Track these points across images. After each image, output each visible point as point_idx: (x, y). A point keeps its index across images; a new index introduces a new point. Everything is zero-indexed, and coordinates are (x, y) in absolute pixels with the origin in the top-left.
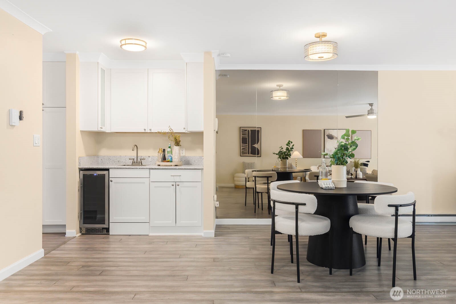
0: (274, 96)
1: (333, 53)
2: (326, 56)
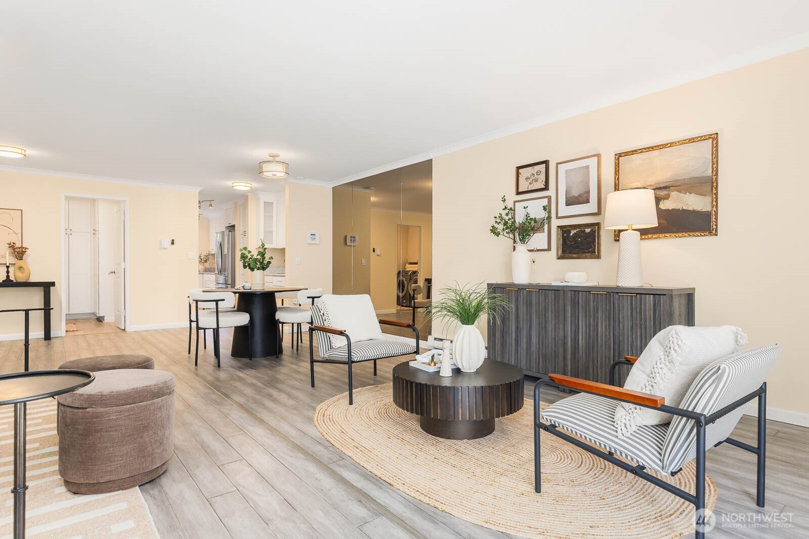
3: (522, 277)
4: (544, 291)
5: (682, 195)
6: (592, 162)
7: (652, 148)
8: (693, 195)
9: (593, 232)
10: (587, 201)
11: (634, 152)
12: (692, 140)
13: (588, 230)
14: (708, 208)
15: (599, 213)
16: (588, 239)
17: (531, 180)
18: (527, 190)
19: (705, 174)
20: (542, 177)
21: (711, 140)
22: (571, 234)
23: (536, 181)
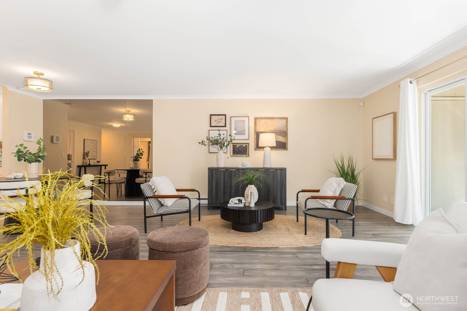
0: (124, 117)
1: (49, 88)
2: (44, 89)
3: (222, 164)
4: (238, 170)
5: (278, 136)
6: (246, 119)
7: (268, 118)
8: (281, 136)
9: (246, 146)
10: (244, 134)
11: (261, 118)
12: (280, 118)
13: (244, 145)
14: (285, 141)
15: (248, 139)
16: (244, 149)
17: (217, 122)
18: (215, 126)
19: (284, 130)
20: (224, 121)
21: (286, 119)
22: (237, 147)
23: (220, 122)
